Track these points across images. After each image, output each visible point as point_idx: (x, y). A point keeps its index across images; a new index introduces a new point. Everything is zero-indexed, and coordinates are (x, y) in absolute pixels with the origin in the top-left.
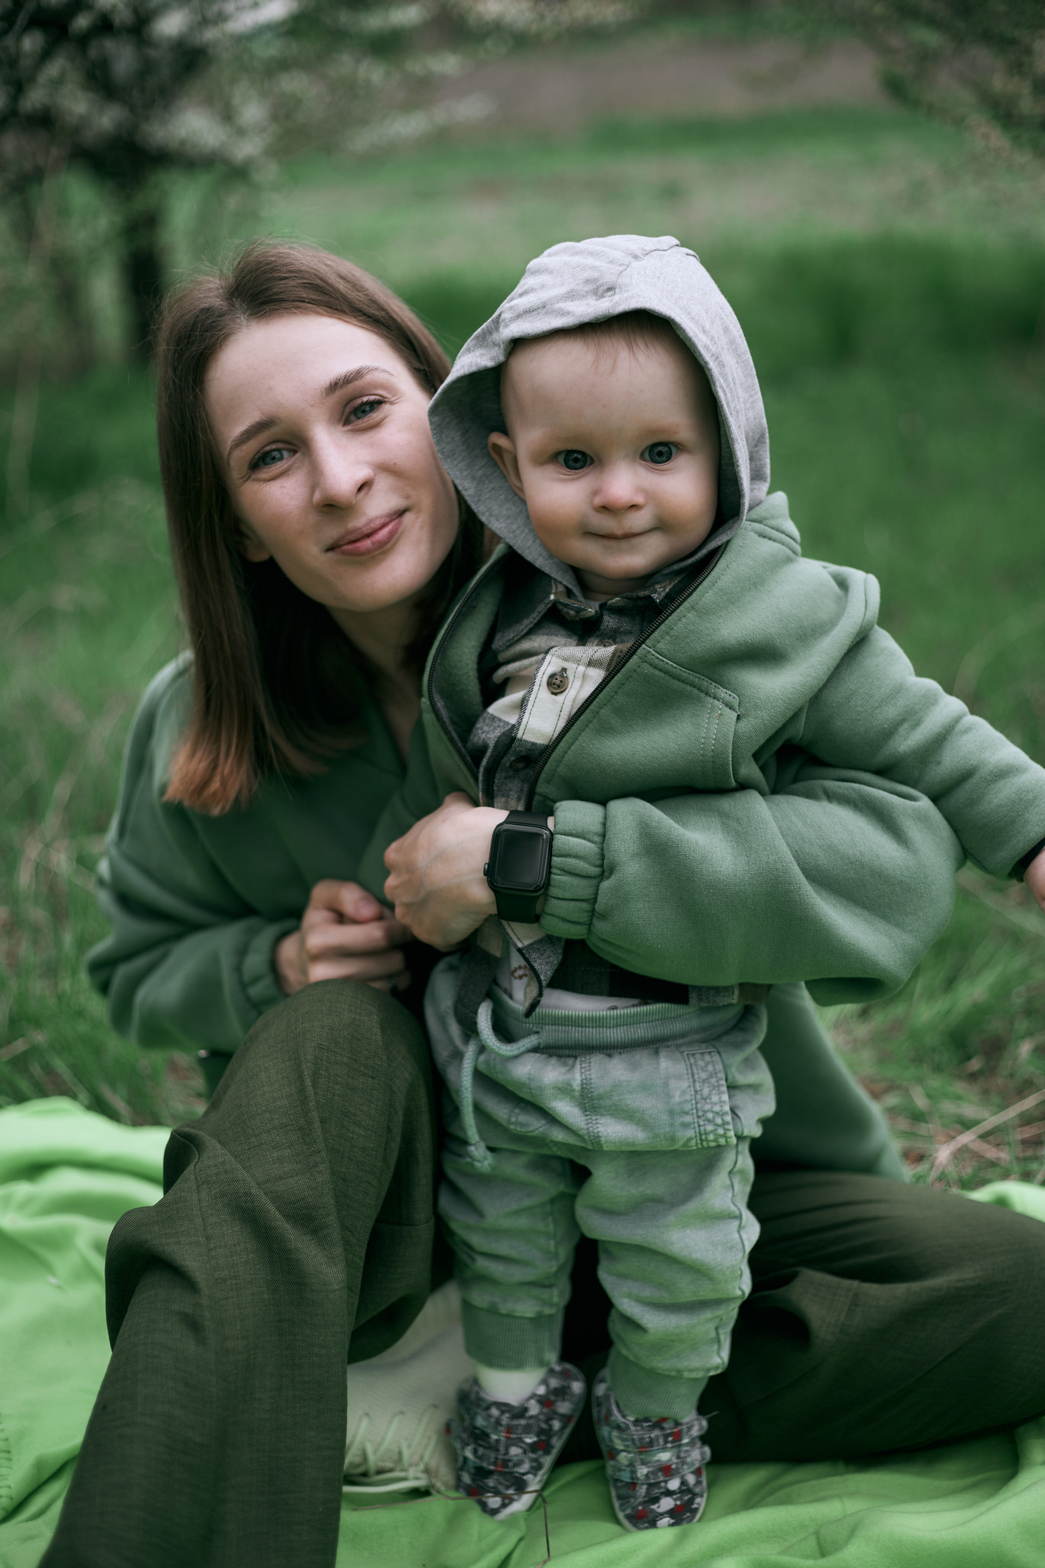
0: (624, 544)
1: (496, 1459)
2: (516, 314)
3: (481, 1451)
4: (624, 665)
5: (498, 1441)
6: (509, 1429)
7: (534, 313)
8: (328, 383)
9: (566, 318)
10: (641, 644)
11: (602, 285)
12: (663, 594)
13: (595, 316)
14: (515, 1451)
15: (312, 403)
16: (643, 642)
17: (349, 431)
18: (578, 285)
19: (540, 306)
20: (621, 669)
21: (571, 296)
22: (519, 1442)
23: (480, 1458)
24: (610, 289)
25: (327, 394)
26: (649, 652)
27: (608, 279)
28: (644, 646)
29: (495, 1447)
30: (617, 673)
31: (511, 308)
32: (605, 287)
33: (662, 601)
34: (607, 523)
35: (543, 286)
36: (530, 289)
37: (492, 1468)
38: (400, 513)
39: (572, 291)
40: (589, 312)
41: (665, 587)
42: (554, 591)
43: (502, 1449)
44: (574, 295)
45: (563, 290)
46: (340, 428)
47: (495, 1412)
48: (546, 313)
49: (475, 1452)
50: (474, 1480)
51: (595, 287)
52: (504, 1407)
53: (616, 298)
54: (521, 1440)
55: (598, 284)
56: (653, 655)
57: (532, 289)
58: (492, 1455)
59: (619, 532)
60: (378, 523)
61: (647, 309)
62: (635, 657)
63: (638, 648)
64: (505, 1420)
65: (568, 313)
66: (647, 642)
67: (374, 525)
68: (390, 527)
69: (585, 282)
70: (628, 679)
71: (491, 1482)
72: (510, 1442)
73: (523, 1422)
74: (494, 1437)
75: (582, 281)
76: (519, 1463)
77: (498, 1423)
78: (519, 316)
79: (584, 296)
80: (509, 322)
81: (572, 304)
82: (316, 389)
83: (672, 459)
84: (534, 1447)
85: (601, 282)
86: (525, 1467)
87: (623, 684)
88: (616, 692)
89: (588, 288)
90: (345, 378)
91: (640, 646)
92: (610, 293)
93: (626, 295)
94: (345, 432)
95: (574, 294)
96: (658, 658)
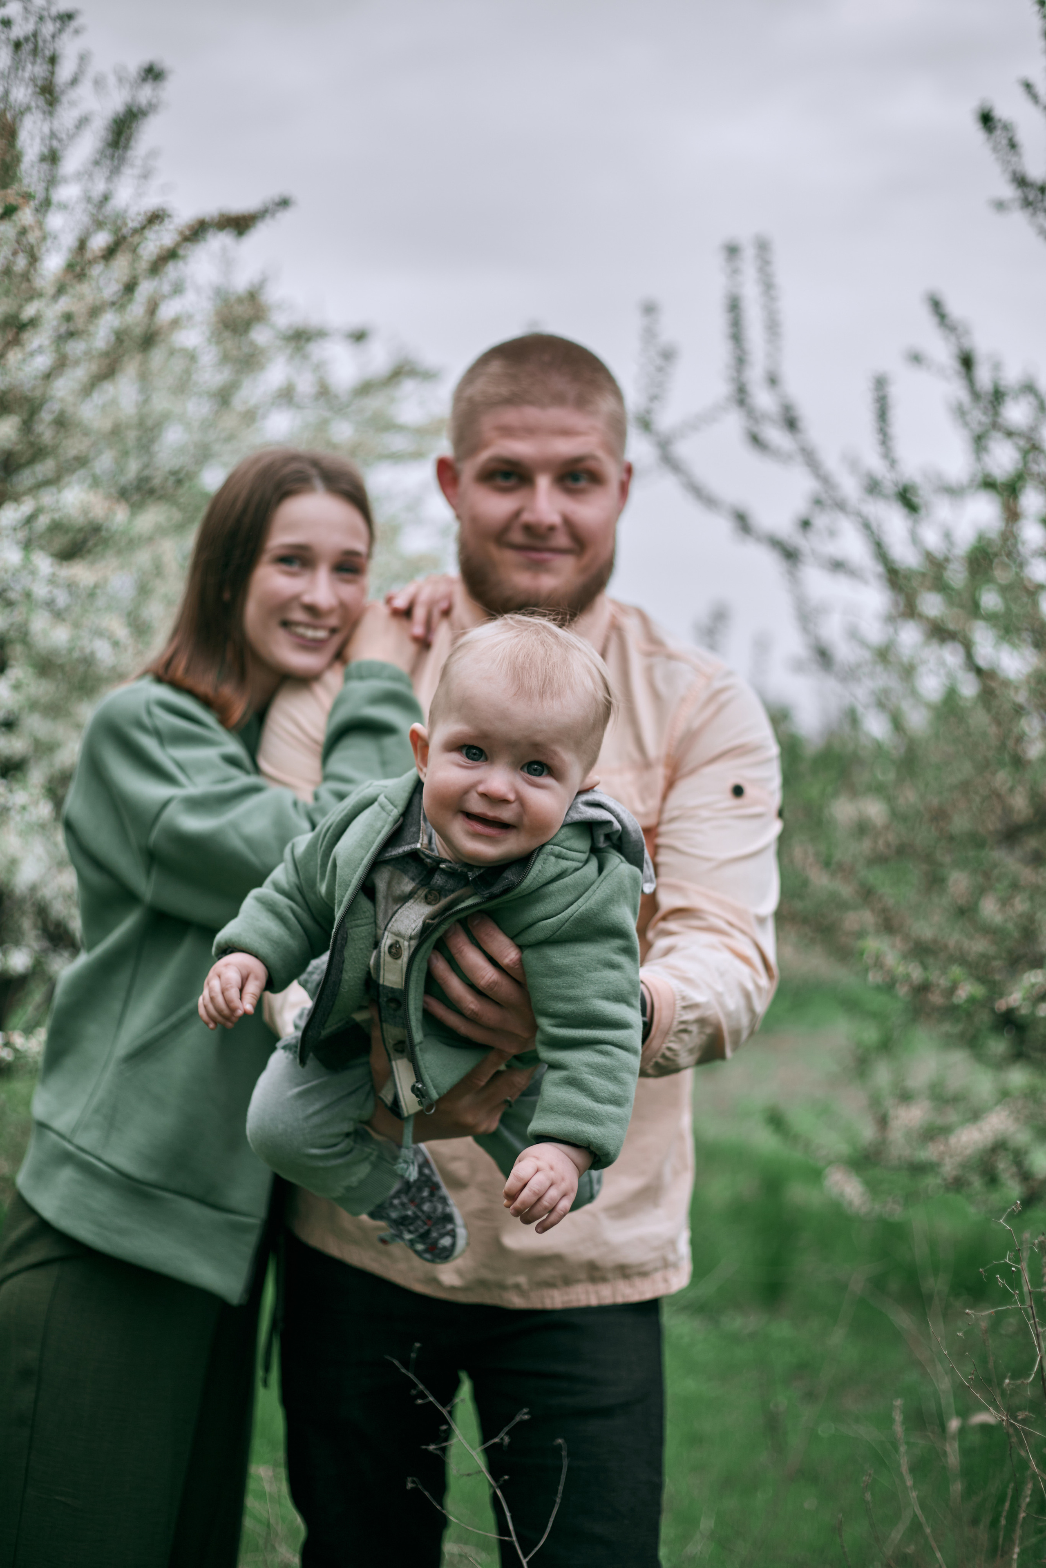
1: (423, 1221)
3: (412, 1228)
5: (414, 1213)
6: (412, 1201)
14: (426, 1207)
22: (423, 1200)
23: (416, 1230)
29: (416, 1217)
37: (426, 1227)
38: (334, 631)
43: (420, 1214)
46: (335, 573)
47: (396, 1202)
49: (410, 1232)
50: (424, 1243)
54: (423, 1198)
58: (419, 1223)
64: (405, 1199)
71: (434, 1235)
72: (419, 1206)
73: (414, 1190)
74: (409, 1213)
76: (435, 1209)
77: (403, 1205)
84: (432, 1194)
86: (440, 1207)
94: (337, 576)
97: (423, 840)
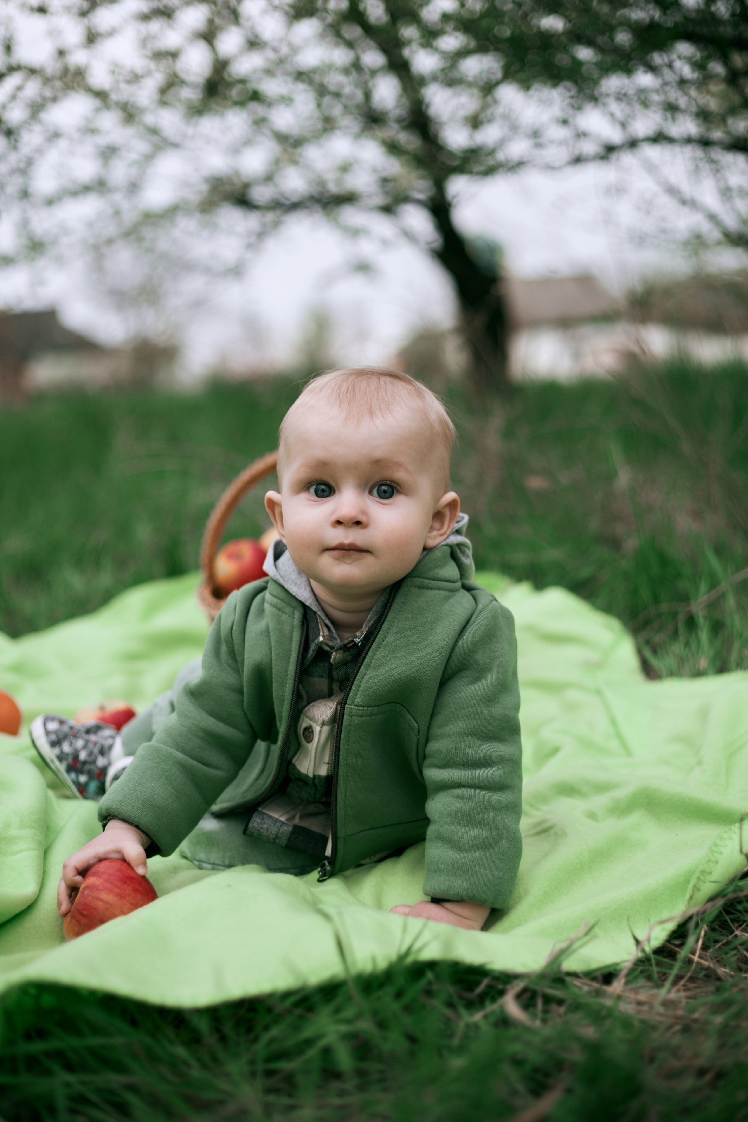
4: (342, 725)
10: (345, 705)
12: (362, 637)
16: (346, 704)
20: (341, 728)
26: (352, 708)
28: (347, 706)
30: (341, 732)
33: (362, 643)
42: (321, 634)
56: (355, 709)
62: (345, 716)
63: (344, 709)
66: (348, 702)
70: (349, 733)
83: (393, 498)
87: (349, 737)
88: (348, 745)
91: (345, 707)
96: (359, 710)
97: (323, 633)
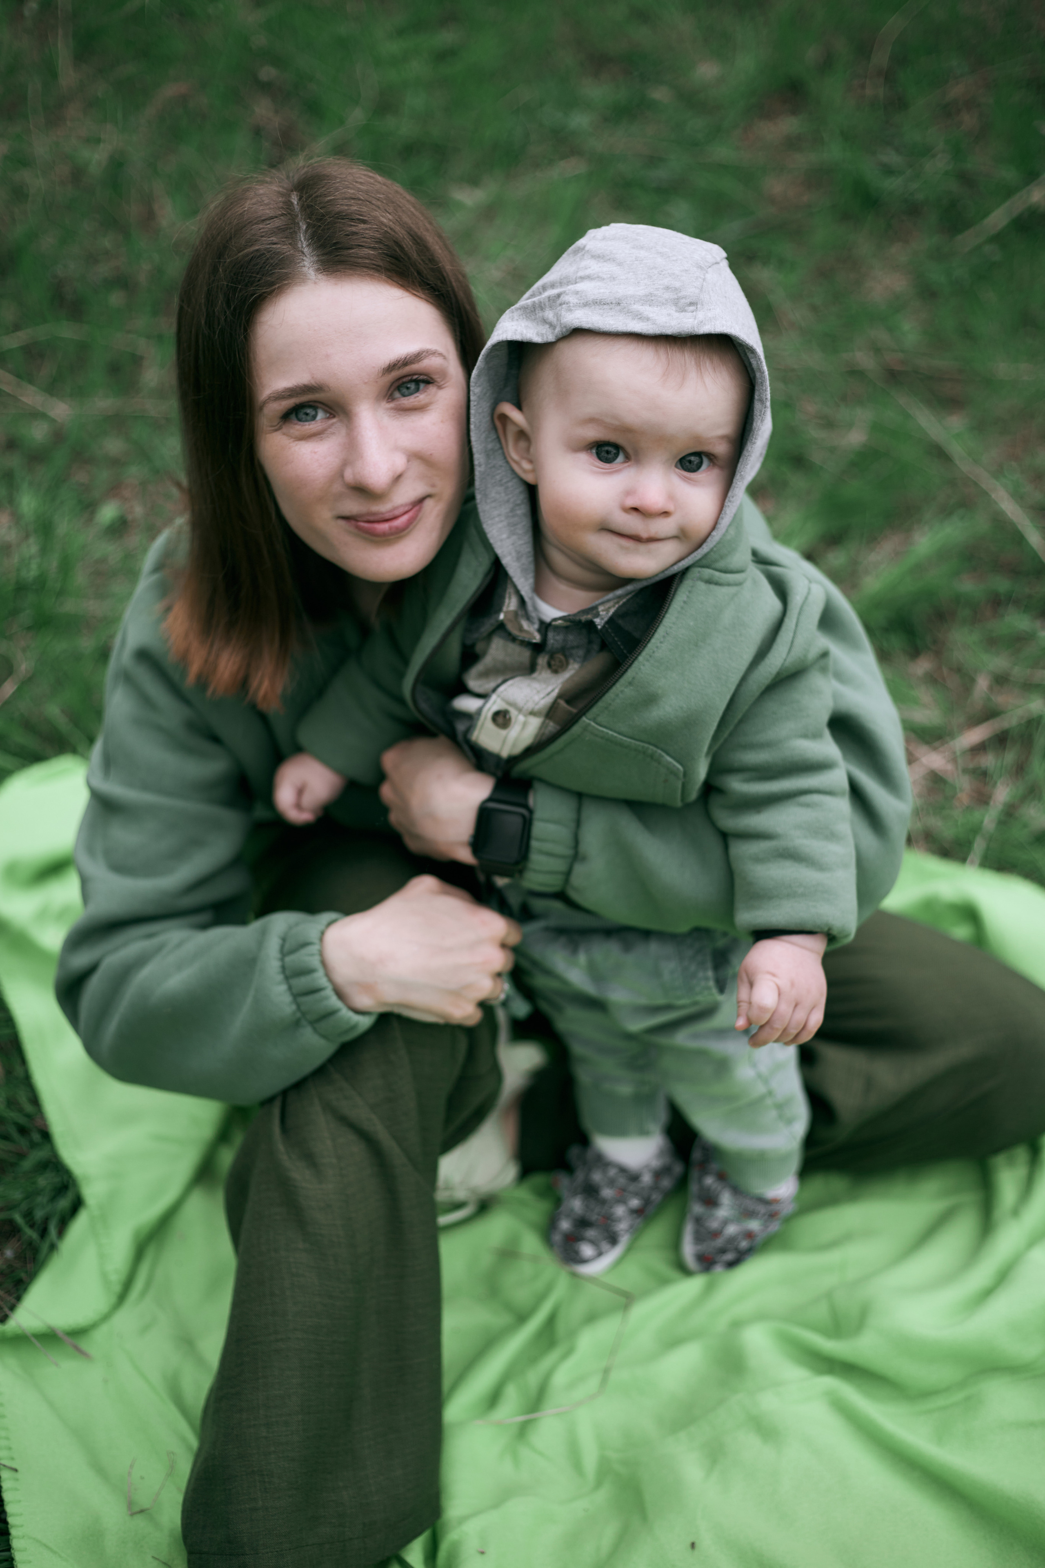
0: (642, 547)
2: (583, 301)
7: (605, 307)
8: (387, 363)
9: (645, 324)
11: (685, 297)
13: (678, 331)
15: (366, 381)
17: (392, 409)
18: (657, 289)
19: (614, 302)
21: (649, 299)
24: (691, 304)
25: (383, 374)
27: (691, 291)
31: (577, 293)
32: (688, 301)
34: (633, 524)
35: (613, 278)
36: (596, 276)
38: (420, 501)
39: (651, 294)
40: (672, 324)
41: (607, 610)
44: (652, 300)
45: (641, 291)
46: (385, 405)
48: (620, 311)
51: (676, 297)
52: (623, 1170)
53: (701, 315)
55: (680, 295)
57: (598, 277)
59: (644, 535)
60: (402, 510)
61: (732, 336)
65: (648, 319)
67: (397, 513)
68: (411, 514)
69: (664, 289)
75: (662, 287)
78: (586, 305)
79: (663, 304)
80: (573, 307)
81: (651, 309)
82: (374, 367)
85: (683, 293)
89: (668, 295)
90: (405, 359)
92: (692, 308)
93: (710, 315)
94: (387, 409)
95: (653, 298)
